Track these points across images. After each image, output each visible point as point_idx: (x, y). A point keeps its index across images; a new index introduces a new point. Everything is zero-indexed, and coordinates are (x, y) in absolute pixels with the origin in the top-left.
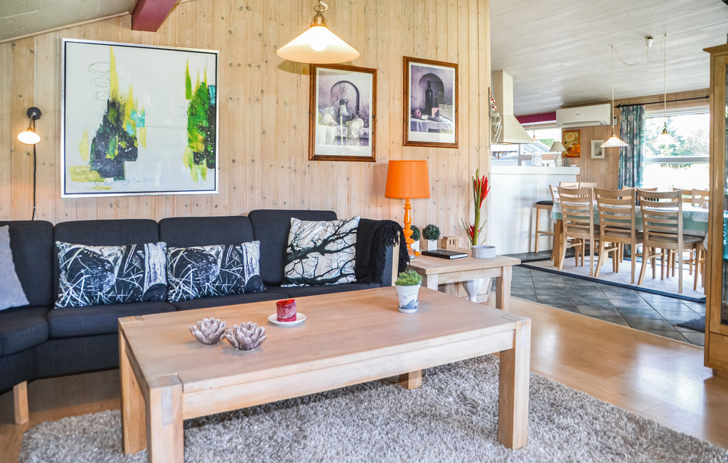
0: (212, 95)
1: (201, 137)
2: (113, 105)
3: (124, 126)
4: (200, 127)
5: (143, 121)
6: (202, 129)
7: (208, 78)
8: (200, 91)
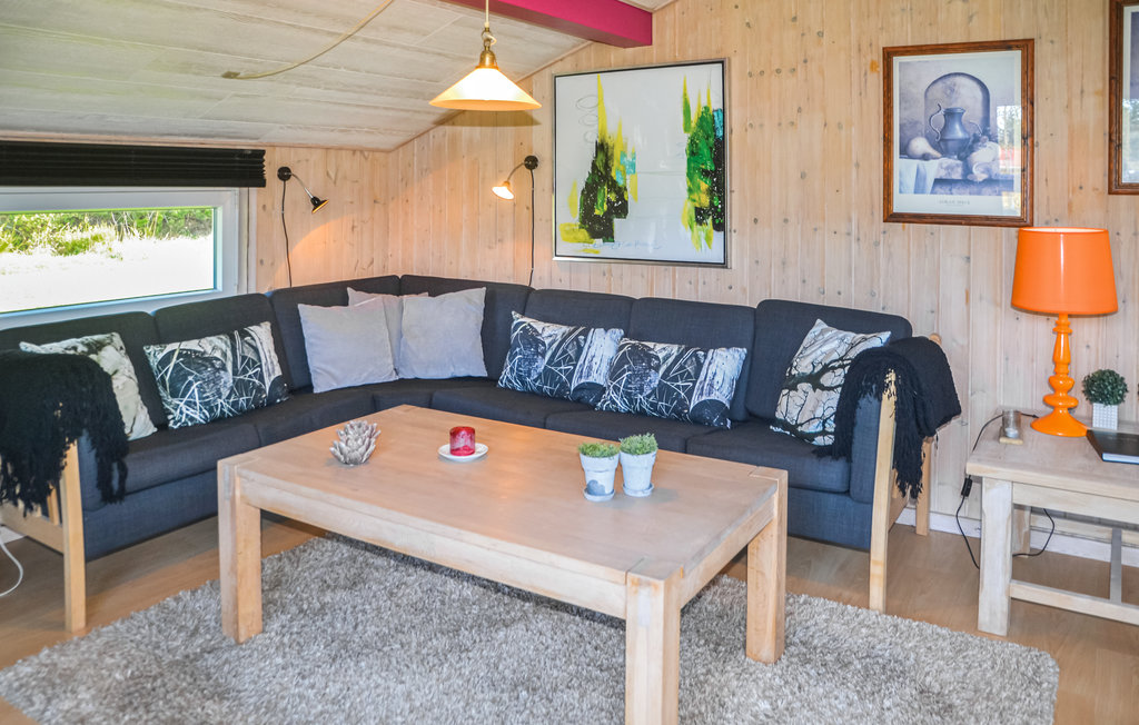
0: (718, 124)
1: (704, 185)
2: (602, 148)
3: (613, 174)
4: (704, 170)
5: (633, 166)
6: (706, 173)
7: (713, 99)
8: (702, 119)
